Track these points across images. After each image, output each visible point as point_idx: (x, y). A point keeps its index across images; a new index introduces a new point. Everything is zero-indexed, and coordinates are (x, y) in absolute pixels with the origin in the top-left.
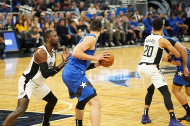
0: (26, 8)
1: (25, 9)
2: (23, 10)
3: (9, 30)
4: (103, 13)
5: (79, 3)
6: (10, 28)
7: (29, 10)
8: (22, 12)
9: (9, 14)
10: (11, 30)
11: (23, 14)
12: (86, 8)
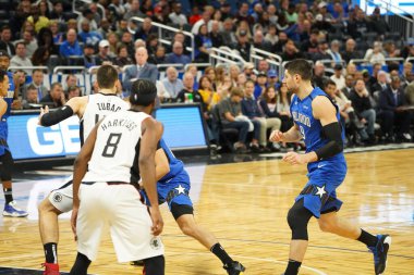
0: (223, 52)
1: (223, 56)
2: (219, 57)
3: (187, 102)
4: (401, 62)
5: (345, 41)
6: (189, 98)
7: (230, 58)
8: (215, 61)
9: (187, 65)
10: (191, 101)
11: (218, 65)
12: (361, 52)
